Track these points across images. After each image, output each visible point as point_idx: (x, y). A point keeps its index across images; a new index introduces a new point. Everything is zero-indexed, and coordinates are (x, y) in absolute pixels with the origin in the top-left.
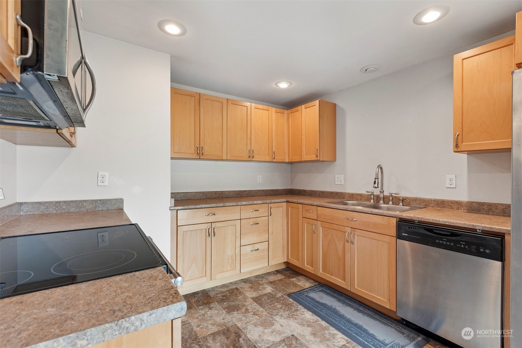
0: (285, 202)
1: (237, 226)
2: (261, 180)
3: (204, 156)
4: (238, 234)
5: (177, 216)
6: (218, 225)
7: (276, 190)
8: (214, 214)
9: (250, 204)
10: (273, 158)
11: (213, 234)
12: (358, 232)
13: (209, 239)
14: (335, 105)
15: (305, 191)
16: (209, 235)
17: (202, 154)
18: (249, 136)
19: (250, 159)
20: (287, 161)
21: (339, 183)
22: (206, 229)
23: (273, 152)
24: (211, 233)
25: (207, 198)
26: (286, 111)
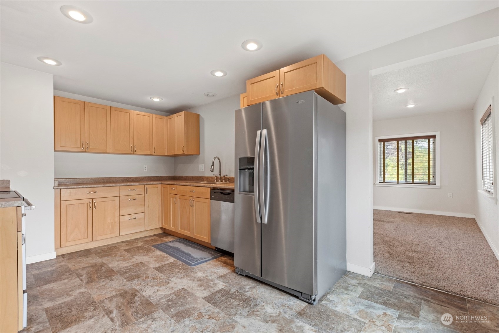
0: (159, 184)
1: (116, 201)
2: (147, 169)
3: (89, 149)
4: (117, 207)
5: (60, 194)
6: (99, 200)
7: (161, 177)
8: (95, 192)
9: (128, 185)
10: (154, 152)
11: (94, 207)
12: (196, 199)
13: (90, 211)
14: (199, 115)
15: (182, 177)
16: (90, 208)
17: (87, 148)
18: (131, 135)
19: (132, 153)
20: (166, 154)
21: (201, 170)
22: (87, 203)
23: (154, 148)
24: (92, 206)
25: (96, 182)
26: (165, 117)
